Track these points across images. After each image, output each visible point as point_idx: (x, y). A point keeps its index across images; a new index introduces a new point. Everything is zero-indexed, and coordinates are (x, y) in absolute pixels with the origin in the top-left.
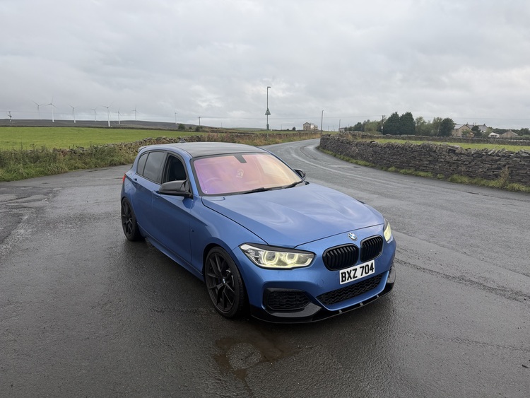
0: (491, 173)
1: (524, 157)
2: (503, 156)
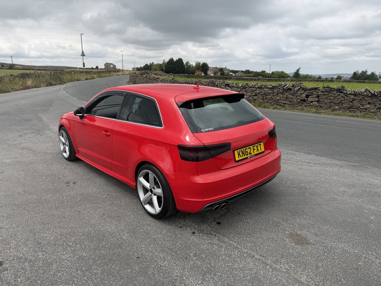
0: (251, 99)
1: (270, 88)
2: (258, 88)
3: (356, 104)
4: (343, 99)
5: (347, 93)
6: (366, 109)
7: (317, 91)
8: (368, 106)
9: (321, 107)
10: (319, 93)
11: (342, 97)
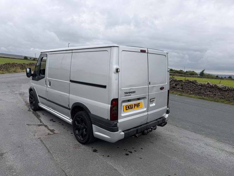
3: (202, 91)
4: (195, 88)
5: (197, 85)
6: (208, 95)
7: (182, 82)
8: (209, 93)
9: (183, 92)
10: (183, 84)
11: (195, 86)
